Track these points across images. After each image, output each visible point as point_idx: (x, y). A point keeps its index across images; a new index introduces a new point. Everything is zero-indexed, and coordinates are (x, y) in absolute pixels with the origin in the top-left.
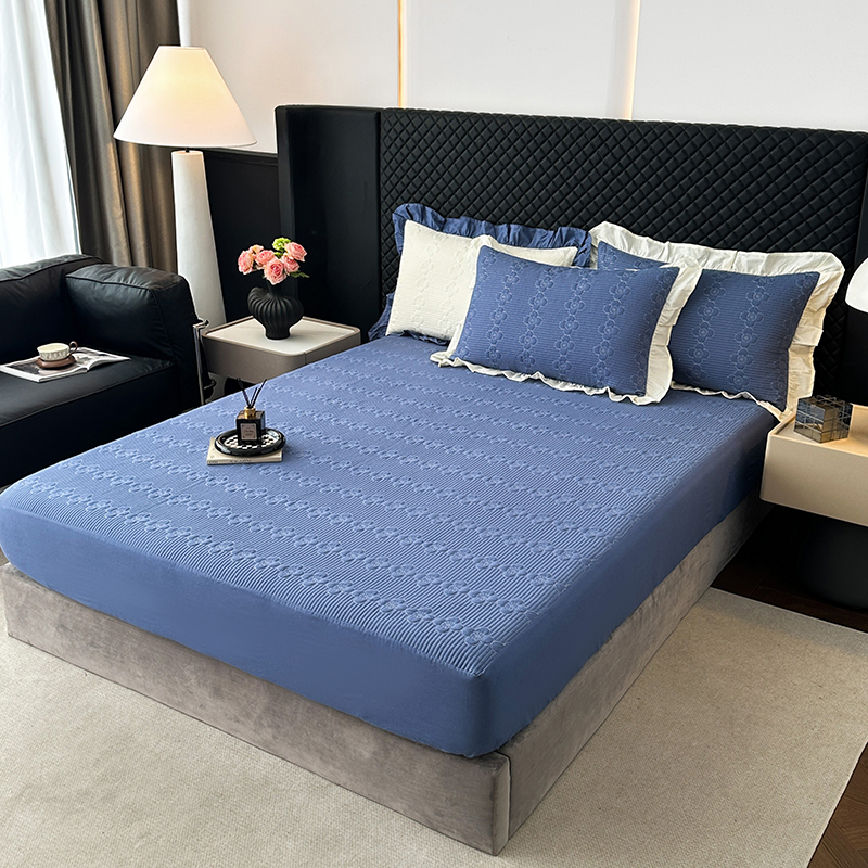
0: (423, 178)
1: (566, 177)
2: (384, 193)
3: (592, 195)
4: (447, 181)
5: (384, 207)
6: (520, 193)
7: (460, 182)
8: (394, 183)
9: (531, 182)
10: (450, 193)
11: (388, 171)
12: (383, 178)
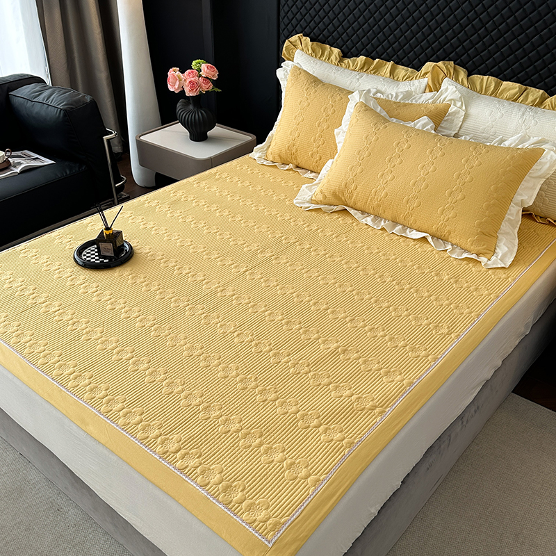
0: (313, 15)
1: (428, 20)
2: (282, 26)
3: (449, 38)
4: (332, 18)
5: (282, 37)
6: (390, 33)
7: (341, 20)
8: (290, 18)
9: (399, 23)
10: (333, 29)
11: (286, 8)
12: (282, 14)
